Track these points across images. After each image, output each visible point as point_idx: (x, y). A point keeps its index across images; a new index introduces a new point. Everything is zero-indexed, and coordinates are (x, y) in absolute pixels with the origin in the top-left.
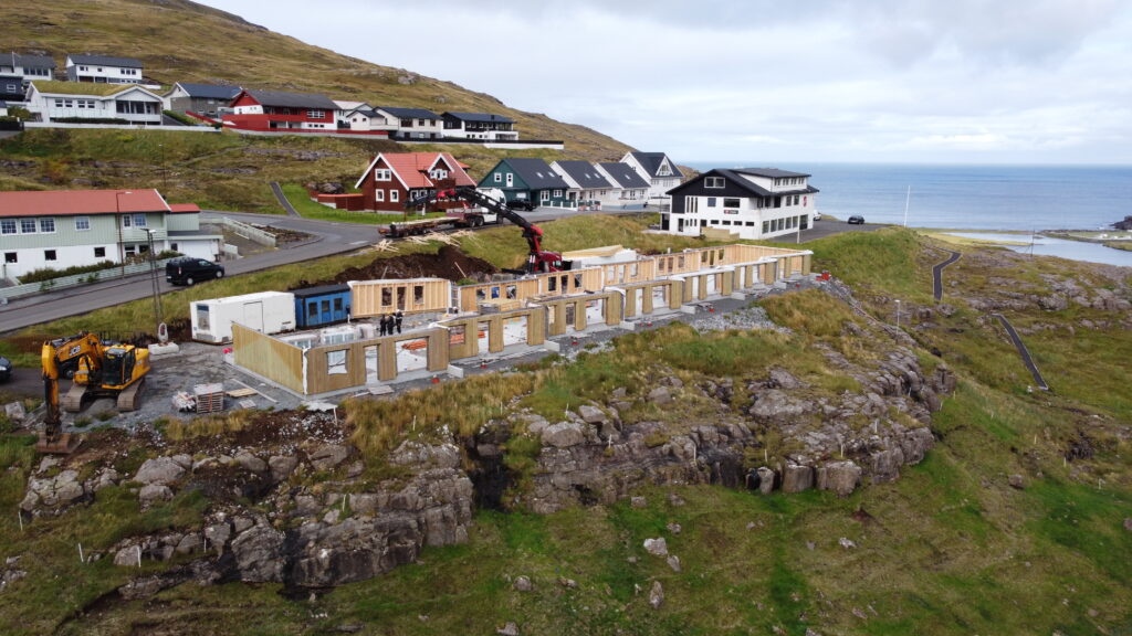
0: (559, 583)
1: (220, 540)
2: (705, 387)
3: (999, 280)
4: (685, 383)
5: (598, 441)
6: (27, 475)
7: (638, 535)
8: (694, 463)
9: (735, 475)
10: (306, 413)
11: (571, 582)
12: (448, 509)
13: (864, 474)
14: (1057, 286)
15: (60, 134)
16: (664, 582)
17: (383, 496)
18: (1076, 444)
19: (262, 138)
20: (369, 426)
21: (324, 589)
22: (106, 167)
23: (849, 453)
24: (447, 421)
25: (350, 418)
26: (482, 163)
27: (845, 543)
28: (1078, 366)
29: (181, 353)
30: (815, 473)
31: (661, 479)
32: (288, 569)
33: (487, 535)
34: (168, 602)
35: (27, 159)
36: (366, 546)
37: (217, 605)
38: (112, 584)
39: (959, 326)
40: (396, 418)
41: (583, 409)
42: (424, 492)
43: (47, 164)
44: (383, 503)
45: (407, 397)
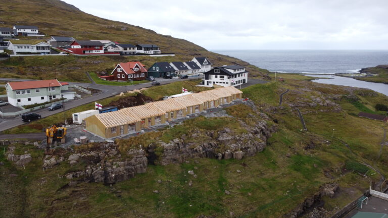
0: (168, 181)
1: (90, 173)
2: (207, 133)
3: (299, 98)
4: (201, 132)
5: (178, 148)
6: (43, 159)
7: (187, 170)
8: (202, 153)
9: (212, 155)
10: (107, 143)
11: (171, 181)
12: (141, 165)
13: (245, 154)
14: (314, 100)
15: (21, 58)
16: (192, 180)
17: (126, 162)
18: (309, 145)
19: (81, 57)
20: (122, 145)
21: (113, 184)
22: (36, 68)
23: (242, 149)
24: (141, 144)
25: (117, 144)
26: (149, 62)
27: (238, 171)
28: (317, 123)
29: (71, 127)
30: (232, 154)
31: (193, 157)
32: (105, 179)
33: (151, 171)
34: (79, 186)
35: (12, 66)
36: (123, 173)
37: (90, 187)
38: (67, 182)
39: (285, 112)
40: (129, 144)
41: (174, 140)
42: (136, 161)
43: (18, 68)
44: (126, 164)
45: (131, 139)
